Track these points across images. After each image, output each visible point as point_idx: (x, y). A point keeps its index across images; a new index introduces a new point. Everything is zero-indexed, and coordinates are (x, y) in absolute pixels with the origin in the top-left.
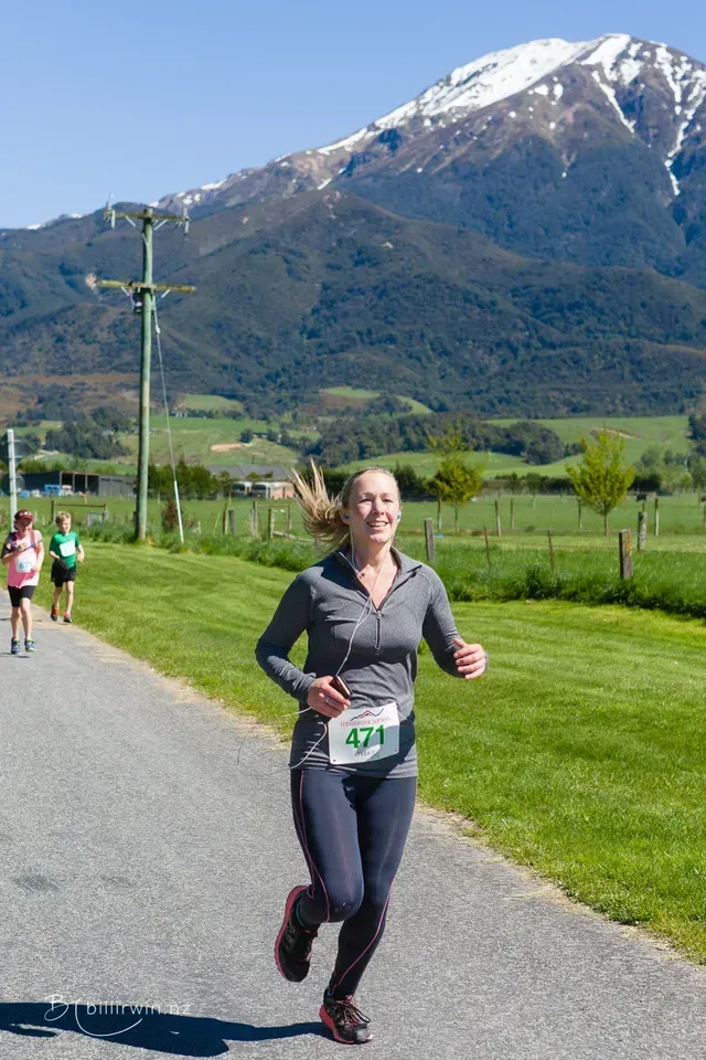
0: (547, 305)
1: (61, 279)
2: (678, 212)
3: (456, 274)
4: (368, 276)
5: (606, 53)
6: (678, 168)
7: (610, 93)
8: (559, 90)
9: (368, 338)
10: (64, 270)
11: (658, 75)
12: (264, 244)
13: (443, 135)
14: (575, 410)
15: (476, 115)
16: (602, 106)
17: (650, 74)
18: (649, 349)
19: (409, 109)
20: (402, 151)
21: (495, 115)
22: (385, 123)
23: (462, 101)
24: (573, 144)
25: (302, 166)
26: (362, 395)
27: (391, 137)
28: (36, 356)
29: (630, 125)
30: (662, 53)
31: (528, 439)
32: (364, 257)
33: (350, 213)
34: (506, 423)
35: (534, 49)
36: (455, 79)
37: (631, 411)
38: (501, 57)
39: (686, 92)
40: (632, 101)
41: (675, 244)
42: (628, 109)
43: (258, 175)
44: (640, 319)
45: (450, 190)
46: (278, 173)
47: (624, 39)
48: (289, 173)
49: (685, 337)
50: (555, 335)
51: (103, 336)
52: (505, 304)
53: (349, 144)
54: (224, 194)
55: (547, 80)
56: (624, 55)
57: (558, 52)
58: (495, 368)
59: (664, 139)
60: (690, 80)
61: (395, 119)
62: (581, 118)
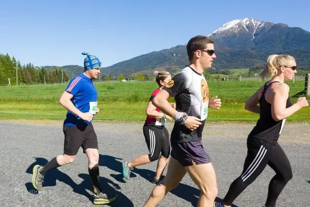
0: (233, 54)
2: (254, 42)
5: (244, 21)
6: (254, 35)
7: (245, 26)
8: (237, 26)
10: (171, 54)
11: (252, 23)
13: (221, 33)
14: (236, 68)
15: (226, 30)
16: (243, 28)
18: (247, 60)
19: (217, 30)
20: (216, 36)
21: (228, 30)
22: (213, 32)
23: (224, 29)
24: (239, 33)
28: (167, 64)
29: (248, 30)
30: (253, 20)
31: (226, 72)
34: (223, 70)
36: (223, 26)
37: (244, 68)
38: (229, 23)
39: (256, 25)
40: (248, 27)
41: (254, 46)
42: (247, 28)
44: (246, 56)
45: (222, 40)
47: (247, 19)
49: (253, 58)
50: (234, 58)
51: (175, 61)
52: (228, 55)
55: (236, 25)
56: (247, 21)
57: (237, 21)
58: (225, 62)
59: (252, 31)
60: (257, 23)
61: (215, 32)
62: (241, 30)
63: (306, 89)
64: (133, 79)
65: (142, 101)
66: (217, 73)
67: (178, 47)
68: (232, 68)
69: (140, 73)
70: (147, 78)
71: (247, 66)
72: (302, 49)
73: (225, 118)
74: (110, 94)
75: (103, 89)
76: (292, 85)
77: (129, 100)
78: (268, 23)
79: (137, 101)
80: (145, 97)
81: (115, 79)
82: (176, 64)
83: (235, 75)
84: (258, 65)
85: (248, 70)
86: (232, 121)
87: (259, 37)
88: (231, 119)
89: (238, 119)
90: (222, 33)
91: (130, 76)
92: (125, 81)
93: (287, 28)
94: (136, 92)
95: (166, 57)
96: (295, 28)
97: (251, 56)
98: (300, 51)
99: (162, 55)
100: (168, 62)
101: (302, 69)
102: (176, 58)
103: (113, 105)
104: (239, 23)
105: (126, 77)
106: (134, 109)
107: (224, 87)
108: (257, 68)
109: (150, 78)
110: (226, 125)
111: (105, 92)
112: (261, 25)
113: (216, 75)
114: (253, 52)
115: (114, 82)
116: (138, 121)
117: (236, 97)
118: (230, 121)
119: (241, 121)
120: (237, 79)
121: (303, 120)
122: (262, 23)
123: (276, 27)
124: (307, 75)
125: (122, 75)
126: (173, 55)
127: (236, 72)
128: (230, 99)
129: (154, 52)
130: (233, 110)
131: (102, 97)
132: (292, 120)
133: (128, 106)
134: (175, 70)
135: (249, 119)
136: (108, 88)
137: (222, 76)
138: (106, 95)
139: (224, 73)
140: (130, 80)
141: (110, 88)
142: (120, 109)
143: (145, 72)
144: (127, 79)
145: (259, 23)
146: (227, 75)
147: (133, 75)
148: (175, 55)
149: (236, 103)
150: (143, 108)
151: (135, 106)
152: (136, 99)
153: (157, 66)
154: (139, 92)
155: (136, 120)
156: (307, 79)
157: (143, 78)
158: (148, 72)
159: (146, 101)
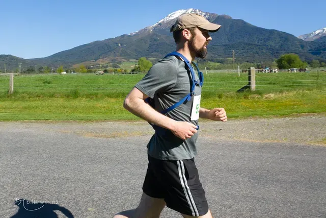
1: (115, 45)
3: (168, 42)
4: (155, 43)
9: (155, 51)
10: (116, 43)
12: (142, 40)
15: (172, 20)
19: (163, 20)
20: (162, 25)
21: (174, 20)
22: (159, 22)
23: (170, 18)
26: (154, 59)
27: (160, 24)
28: (112, 55)
30: (197, 11)
32: (155, 40)
33: (154, 34)
35: (180, 11)
36: (169, 15)
38: (175, 12)
46: (145, 29)
47: (191, 9)
48: (147, 29)
51: (120, 52)
53: (154, 25)
54: (138, 32)
56: (192, 11)
61: (161, 21)
63: (250, 83)
64: (74, 72)
65: (83, 97)
67: (123, 36)
69: (82, 65)
70: (90, 71)
72: (246, 41)
74: (46, 89)
75: (38, 83)
76: (238, 78)
77: (68, 96)
78: (212, 14)
79: (77, 97)
80: (86, 93)
81: (54, 72)
82: (121, 55)
90: (168, 23)
91: (71, 68)
92: (65, 73)
93: (230, 19)
94: (76, 87)
95: (110, 46)
98: (244, 43)
99: (106, 45)
100: (113, 53)
101: (248, 62)
102: (122, 49)
103: (50, 102)
105: (67, 69)
106: (73, 107)
109: (93, 70)
111: (41, 86)
115: (52, 74)
116: (78, 121)
121: (249, 116)
122: (207, 13)
124: (249, 69)
125: (62, 67)
126: (118, 46)
129: (97, 41)
131: (36, 93)
132: (238, 116)
133: (67, 103)
134: (120, 62)
136: (45, 82)
138: (41, 91)
140: (71, 72)
141: (47, 82)
142: (57, 107)
143: (88, 63)
144: (67, 72)
147: (74, 67)
148: (119, 45)
150: (83, 105)
151: (75, 103)
152: (75, 95)
153: (101, 57)
154: (79, 87)
155: (75, 120)
156: (250, 74)
157: (85, 70)
158: (91, 63)
159: (87, 98)
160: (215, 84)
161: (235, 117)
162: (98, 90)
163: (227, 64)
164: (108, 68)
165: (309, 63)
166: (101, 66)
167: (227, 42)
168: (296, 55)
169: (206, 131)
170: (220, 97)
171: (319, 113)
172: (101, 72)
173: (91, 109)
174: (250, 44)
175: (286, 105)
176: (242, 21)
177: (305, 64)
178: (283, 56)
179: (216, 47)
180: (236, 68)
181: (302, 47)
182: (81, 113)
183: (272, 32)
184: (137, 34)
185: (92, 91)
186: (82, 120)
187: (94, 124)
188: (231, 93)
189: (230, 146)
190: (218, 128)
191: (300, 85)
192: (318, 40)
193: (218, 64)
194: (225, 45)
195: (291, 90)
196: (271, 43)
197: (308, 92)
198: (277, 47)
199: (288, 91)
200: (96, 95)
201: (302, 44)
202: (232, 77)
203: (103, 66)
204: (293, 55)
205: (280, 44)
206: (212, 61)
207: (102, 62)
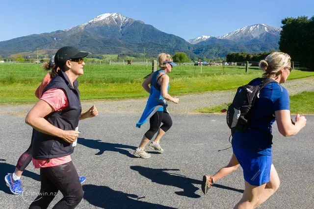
0: (105, 42)
2: (121, 33)
3: (96, 39)
4: (86, 39)
5: (114, 15)
6: (121, 28)
7: (114, 19)
9: (85, 46)
10: (52, 37)
12: (74, 35)
15: (100, 21)
16: (113, 21)
17: (119, 17)
18: (116, 47)
19: (92, 20)
21: (101, 21)
22: (89, 22)
23: (98, 19)
24: (110, 25)
25: (80, 26)
27: (90, 24)
28: (48, 47)
29: (116, 23)
32: (86, 37)
33: (85, 32)
35: (106, 14)
36: (98, 17)
37: (114, 54)
38: (102, 15)
41: (121, 36)
42: (116, 21)
43: (75, 27)
44: (116, 44)
45: (96, 29)
46: (78, 27)
47: (116, 13)
49: (120, 46)
50: (106, 45)
51: (56, 45)
52: (101, 42)
53: (86, 24)
54: (72, 29)
55: (107, 18)
56: (116, 15)
57: (109, 15)
58: (99, 49)
59: (120, 24)
60: (122, 18)
61: (91, 21)
62: (111, 22)
64: (12, 61)
65: (18, 82)
66: (93, 57)
67: (58, 32)
68: (104, 54)
69: (20, 54)
70: (27, 60)
71: (116, 53)
72: (153, 42)
73: (95, 97)
77: (3, 82)
78: (131, 19)
79: (13, 83)
80: (21, 79)
82: (56, 48)
83: (107, 59)
84: (124, 52)
85: (117, 56)
86: (100, 99)
87: (124, 30)
88: (100, 97)
89: (105, 97)
90: (96, 23)
91: (9, 57)
92: (3, 62)
93: (144, 24)
94: (11, 73)
95: (46, 40)
96: (149, 25)
97: (119, 44)
98: (152, 43)
99: (43, 38)
100: (49, 45)
102: (56, 42)
104: (109, 17)
105: (5, 58)
106: (8, 91)
107: (96, 70)
108: (123, 55)
109: (30, 60)
110: (95, 102)
112: (125, 20)
113: (92, 59)
114: (120, 41)
116: (13, 103)
117: (104, 78)
118: (99, 99)
119: (107, 99)
120: (108, 63)
122: (127, 18)
123: (137, 23)
124: (153, 61)
126: (54, 40)
127: (109, 57)
128: (99, 80)
129: (34, 35)
130: (102, 90)
133: (2, 88)
135: (114, 96)
137: (97, 60)
139: (98, 58)
140: (9, 61)
143: (26, 54)
144: (5, 60)
145: (125, 18)
146: (101, 59)
147: (12, 56)
149: (104, 83)
150: (18, 89)
151: (10, 88)
152: (11, 80)
153: (38, 49)
154: (14, 74)
155: (10, 103)
156: (153, 65)
157: (23, 59)
158: (28, 54)
159: (22, 83)
160: (129, 72)
161: (141, 96)
162: (32, 76)
163: (140, 58)
164: (44, 59)
165: (192, 60)
166: (38, 56)
167: (141, 42)
168: (185, 53)
169: (120, 107)
170: (132, 82)
171: (194, 92)
172: (38, 61)
173: (26, 92)
174: (156, 44)
175: (175, 88)
176: (152, 26)
177: (190, 60)
178: (176, 53)
179: (133, 45)
180: (146, 61)
181: (189, 48)
182: (16, 96)
183: (171, 36)
184: (70, 31)
185: (27, 78)
186: (17, 102)
187: (28, 105)
188: (140, 79)
189: (136, 117)
190: (129, 105)
191: (185, 73)
192: (198, 44)
193: (134, 58)
194: (139, 44)
195: (179, 77)
196: (170, 44)
197: (189, 79)
198: (174, 47)
199: (177, 77)
200: (31, 81)
201: (189, 46)
202: (142, 68)
203: (40, 57)
204: (183, 54)
205: (175, 45)
206: (129, 55)
207: (39, 53)
